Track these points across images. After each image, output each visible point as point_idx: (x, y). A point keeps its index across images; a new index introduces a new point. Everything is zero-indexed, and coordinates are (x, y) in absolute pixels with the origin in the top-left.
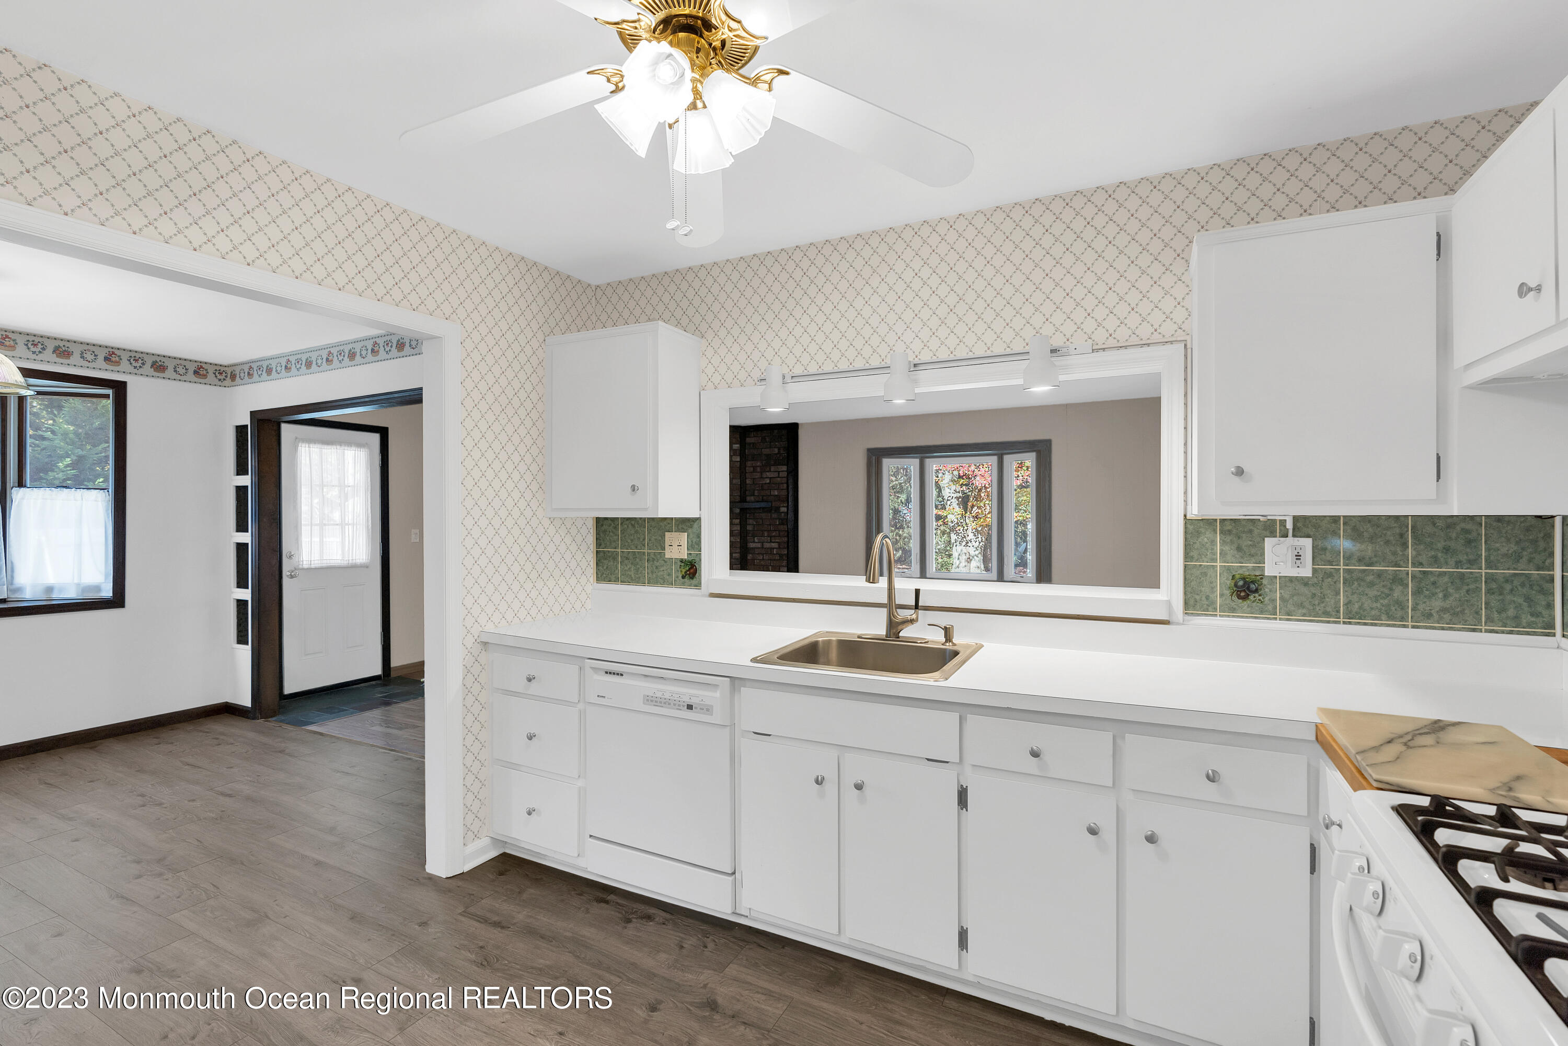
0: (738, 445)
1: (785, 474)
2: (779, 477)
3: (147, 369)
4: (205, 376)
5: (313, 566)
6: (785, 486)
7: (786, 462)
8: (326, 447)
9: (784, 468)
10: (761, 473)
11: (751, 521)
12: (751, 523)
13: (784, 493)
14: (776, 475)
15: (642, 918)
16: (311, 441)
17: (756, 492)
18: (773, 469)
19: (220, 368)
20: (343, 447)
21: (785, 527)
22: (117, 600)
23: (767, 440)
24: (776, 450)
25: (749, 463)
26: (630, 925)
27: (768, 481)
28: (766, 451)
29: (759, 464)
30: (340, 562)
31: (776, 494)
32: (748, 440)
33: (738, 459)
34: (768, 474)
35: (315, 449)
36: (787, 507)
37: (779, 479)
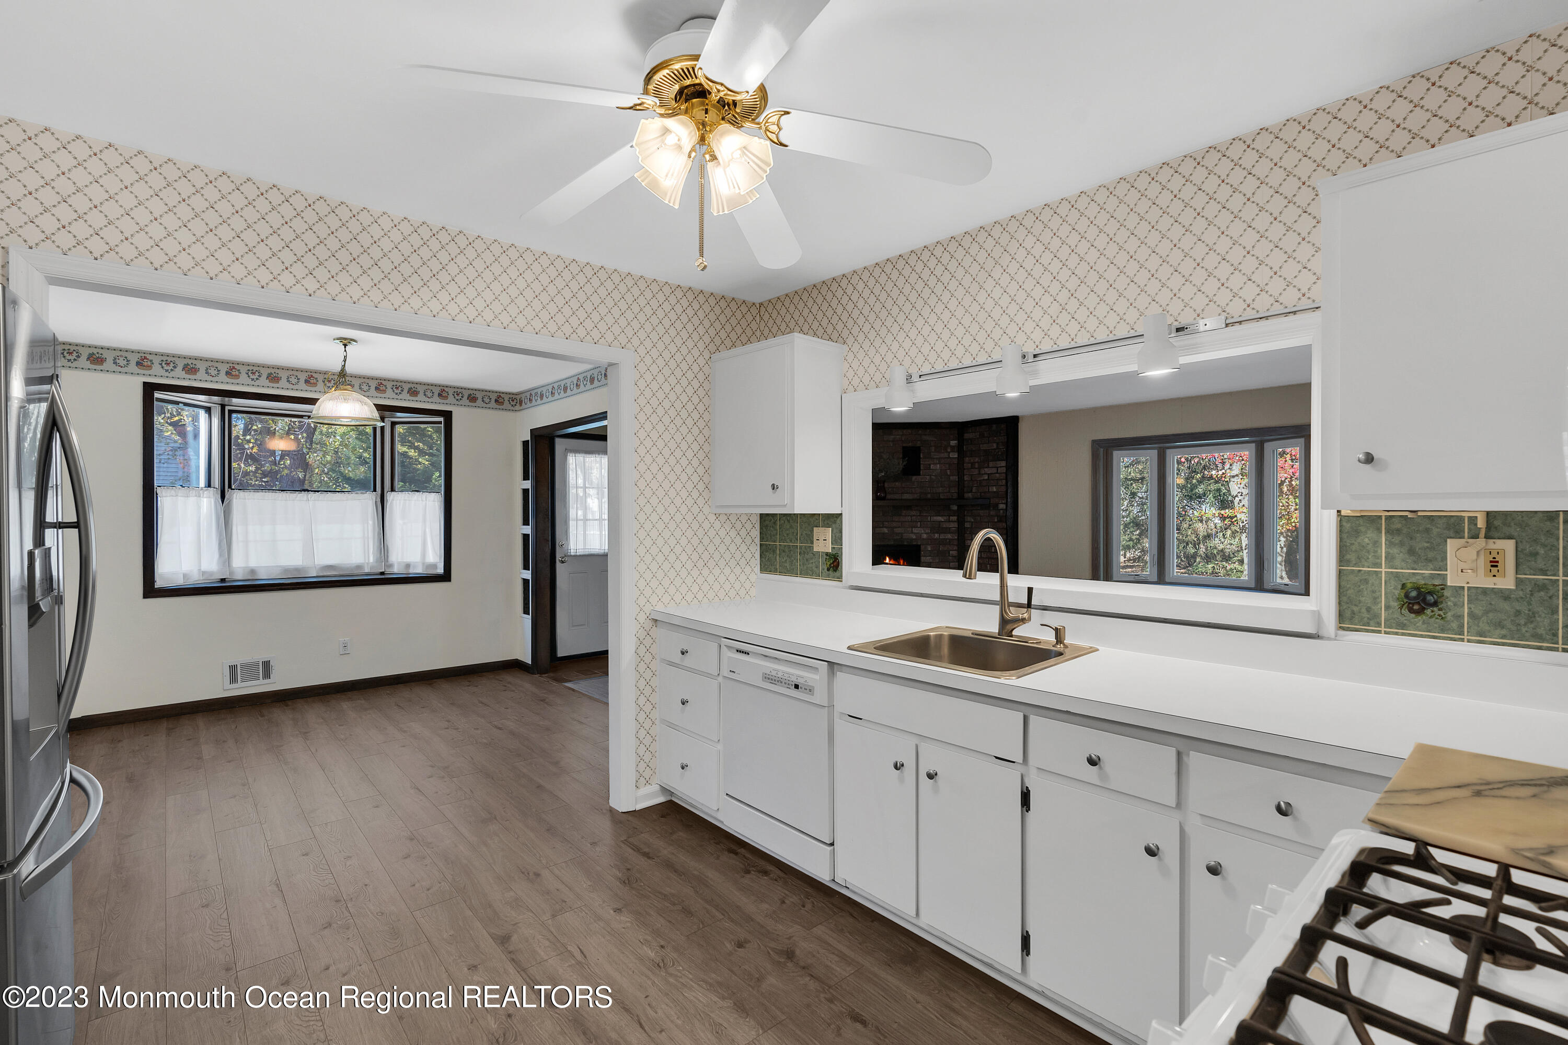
0: (956, 442)
1: (1004, 470)
2: (997, 473)
3: (465, 401)
4: (502, 403)
5: (578, 554)
6: (1004, 482)
7: (1005, 458)
8: (588, 455)
9: (1003, 463)
10: (979, 468)
11: (969, 519)
12: (969, 520)
13: (1003, 489)
14: (994, 470)
15: (759, 872)
16: (576, 451)
17: (974, 488)
18: (991, 464)
19: (513, 396)
20: (601, 456)
21: (1004, 524)
22: (446, 577)
23: (986, 435)
24: (995, 446)
25: (967, 459)
26: (748, 876)
27: (986, 477)
28: (984, 447)
29: (977, 459)
30: (598, 551)
31: (995, 490)
32: (966, 436)
33: (956, 456)
34: (986, 469)
35: (580, 457)
36: (1006, 504)
37: (997, 475)
